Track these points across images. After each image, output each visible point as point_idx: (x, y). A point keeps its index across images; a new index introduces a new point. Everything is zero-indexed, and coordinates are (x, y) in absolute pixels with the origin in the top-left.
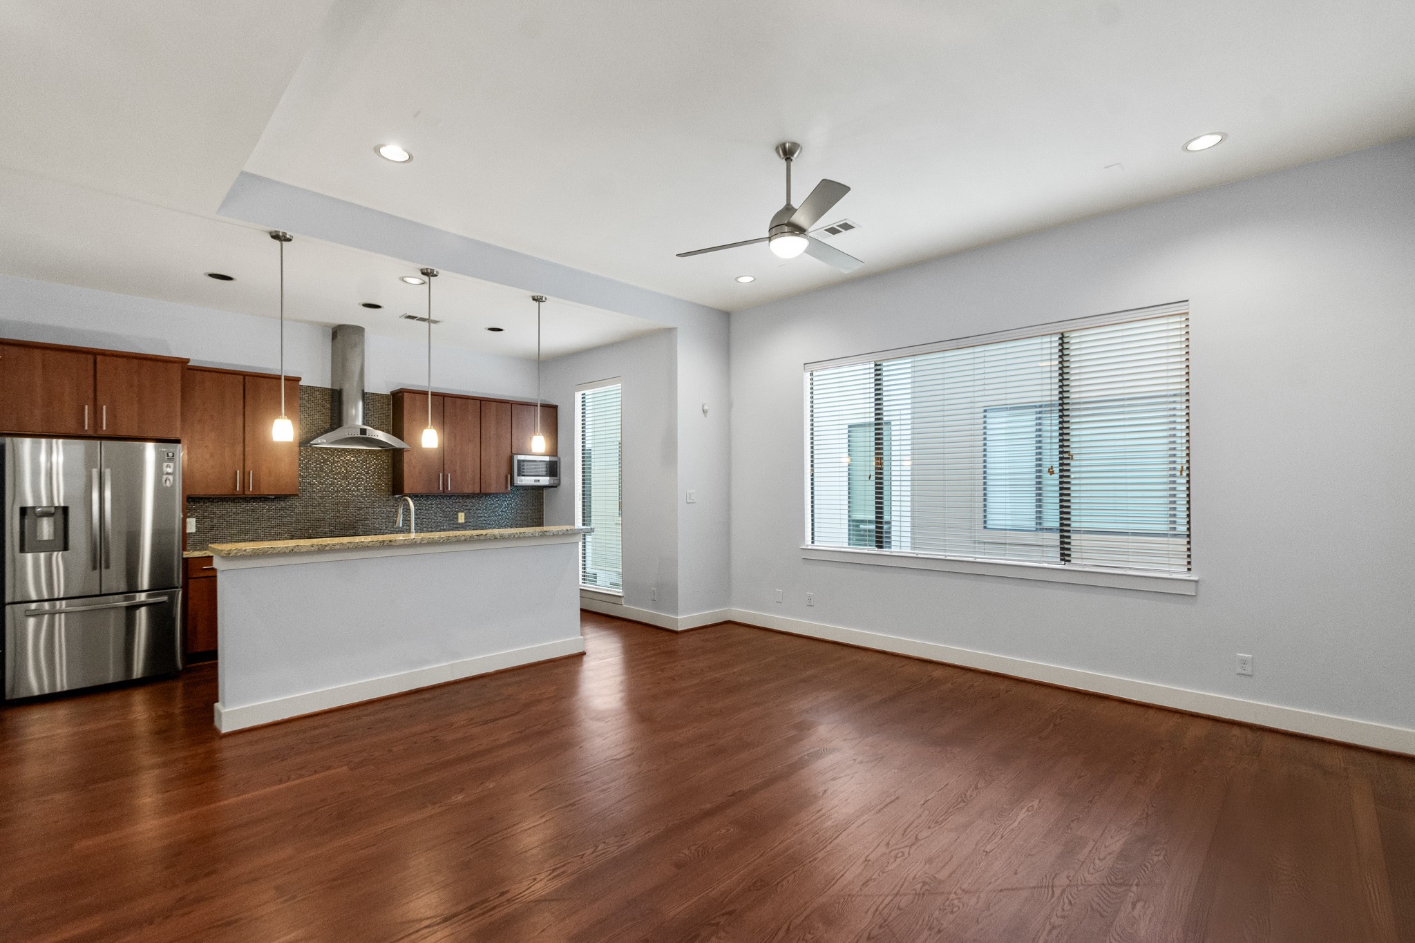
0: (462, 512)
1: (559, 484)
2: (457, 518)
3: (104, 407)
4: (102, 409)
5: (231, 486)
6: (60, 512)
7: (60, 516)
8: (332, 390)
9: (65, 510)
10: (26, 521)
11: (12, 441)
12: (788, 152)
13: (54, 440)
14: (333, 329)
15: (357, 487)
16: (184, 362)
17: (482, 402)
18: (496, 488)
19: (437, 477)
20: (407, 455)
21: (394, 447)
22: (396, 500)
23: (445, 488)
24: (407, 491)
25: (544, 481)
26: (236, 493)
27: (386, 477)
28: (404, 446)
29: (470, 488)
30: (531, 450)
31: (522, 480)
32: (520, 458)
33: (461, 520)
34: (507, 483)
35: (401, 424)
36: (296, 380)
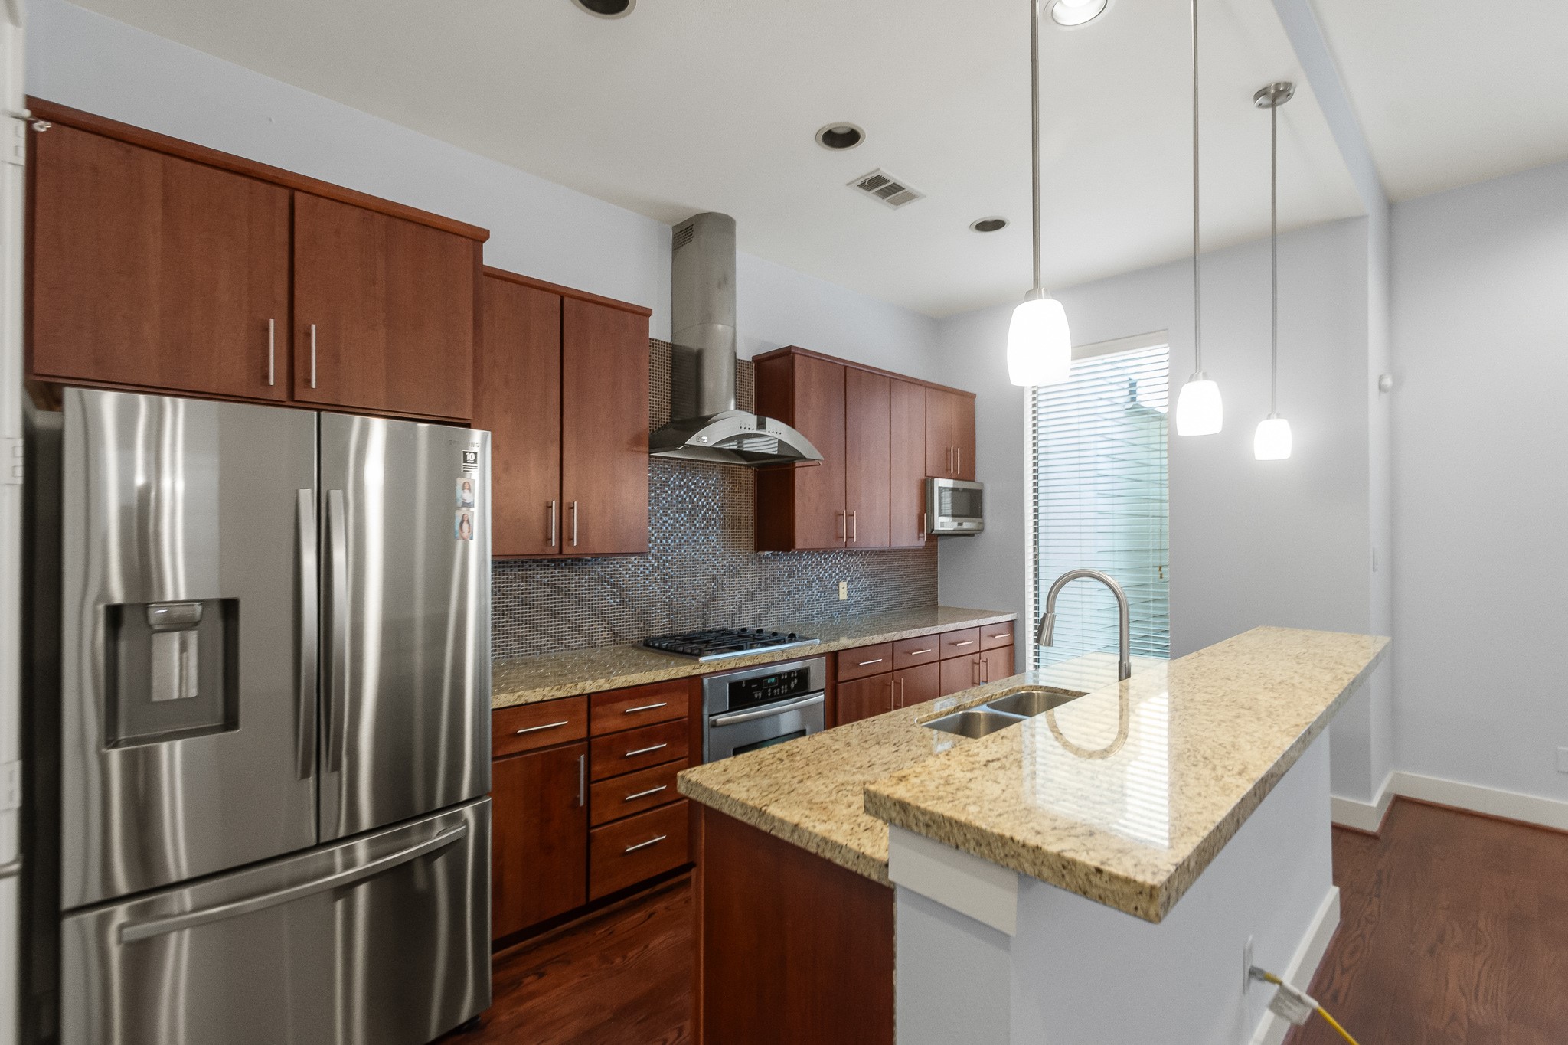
0: (845, 580)
1: (981, 530)
2: (837, 591)
3: (314, 327)
4: (309, 335)
5: (540, 536)
6: (215, 612)
7: (215, 626)
8: (673, 347)
9: (229, 609)
10: (123, 646)
11: (81, 395)
13: (167, 400)
14: (674, 228)
15: (707, 536)
16: (479, 237)
17: (892, 381)
18: (908, 537)
19: (839, 518)
20: (800, 475)
21: (802, 458)
22: (760, 561)
23: (850, 537)
24: (799, 544)
25: (968, 525)
26: (549, 551)
27: (747, 518)
28: (816, 455)
29: (877, 539)
30: (948, 470)
31: (943, 523)
32: (941, 483)
33: (843, 595)
34: (921, 529)
35: (787, 417)
36: (646, 313)
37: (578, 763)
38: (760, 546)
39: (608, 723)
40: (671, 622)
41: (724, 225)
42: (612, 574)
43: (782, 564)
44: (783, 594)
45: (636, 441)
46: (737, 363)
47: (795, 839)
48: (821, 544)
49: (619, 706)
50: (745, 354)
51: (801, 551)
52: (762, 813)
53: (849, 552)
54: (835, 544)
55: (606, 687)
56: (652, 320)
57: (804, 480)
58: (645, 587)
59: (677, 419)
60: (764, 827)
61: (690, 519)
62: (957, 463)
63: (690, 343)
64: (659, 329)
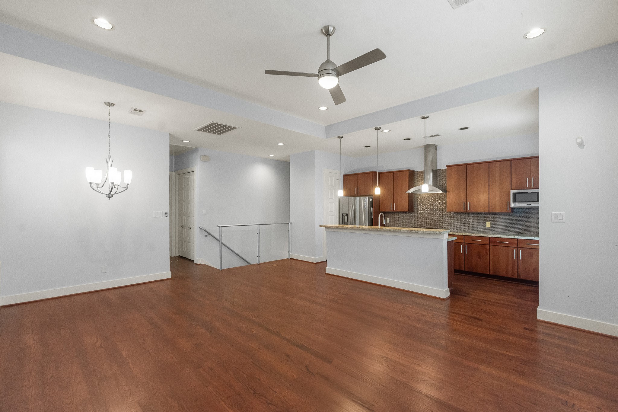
0: (489, 222)
2: (486, 225)
12: (327, 33)
17: (490, 163)
18: (499, 209)
23: (467, 209)
31: (516, 204)
32: (514, 191)
36: (407, 170)
44: (461, 223)
48: (455, 211)
57: (450, 196)
62: (531, 183)
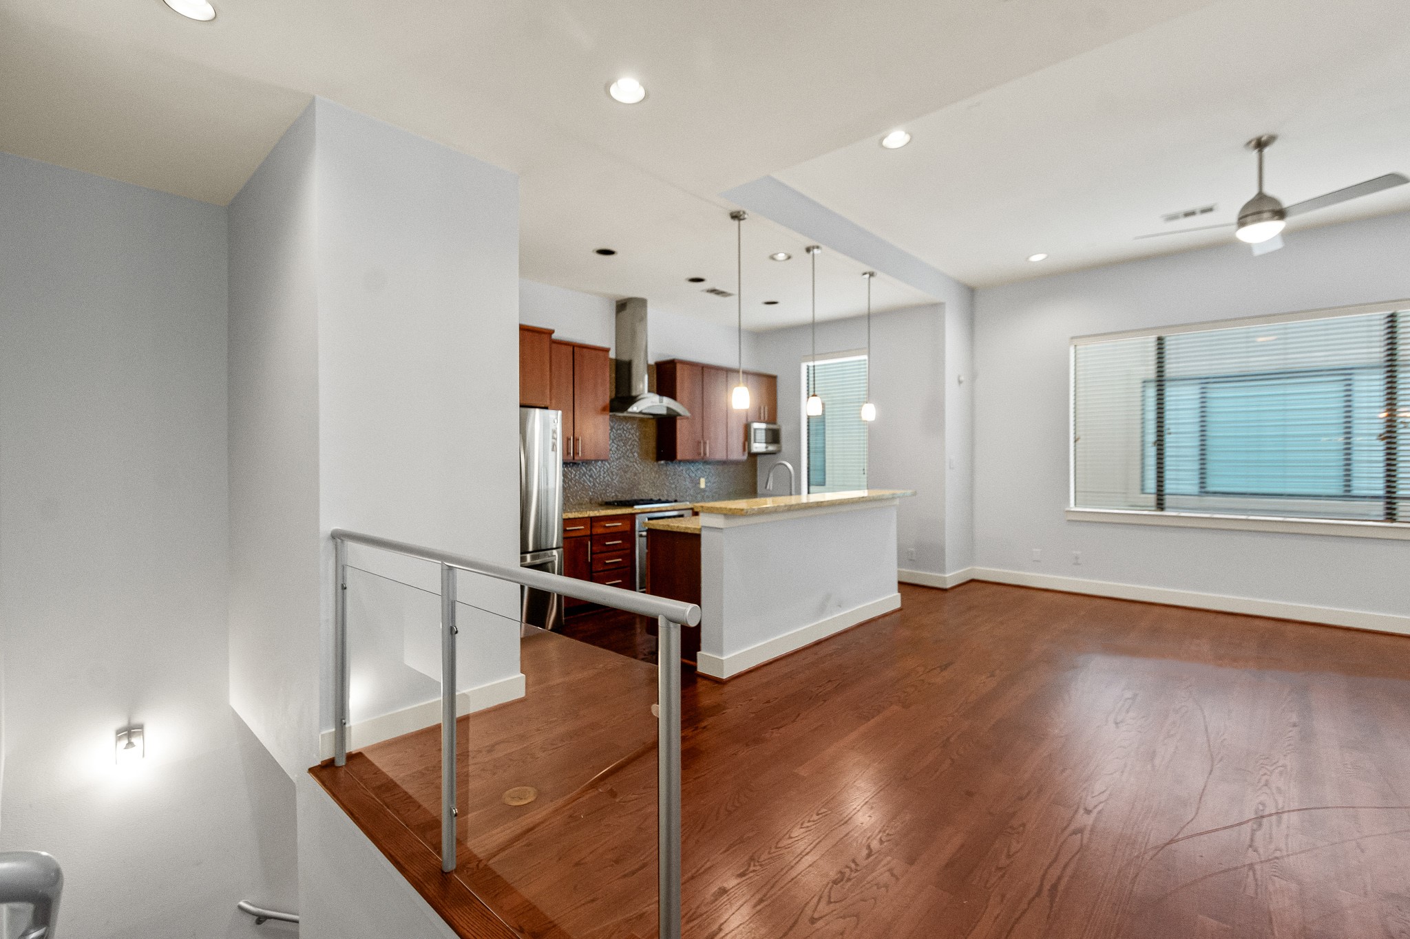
0: (703, 477)
1: (779, 451)
2: (699, 483)
5: (566, 452)
8: (618, 361)
14: (617, 302)
15: (633, 453)
16: (552, 332)
17: (728, 372)
18: (737, 454)
19: (699, 444)
20: (679, 423)
21: (679, 415)
22: (659, 465)
23: (705, 454)
24: (679, 457)
25: (771, 448)
26: (569, 458)
27: (652, 444)
28: (687, 414)
29: (720, 455)
30: (760, 418)
31: (759, 446)
32: (756, 425)
33: (703, 485)
34: (744, 450)
35: (672, 395)
36: (607, 350)
37: (588, 545)
38: (658, 458)
39: (598, 530)
40: (616, 495)
41: (642, 303)
42: (590, 471)
43: (671, 468)
44: (670, 483)
45: (604, 409)
46: (649, 366)
47: (678, 530)
48: (688, 457)
49: (602, 523)
50: (652, 361)
51: (680, 461)
52: (668, 526)
53: (706, 462)
54: (697, 458)
55: (598, 515)
56: (610, 352)
57: (681, 426)
58: (604, 478)
59: (619, 395)
60: (669, 529)
61: (625, 445)
62: (765, 413)
63: (625, 358)
64: (612, 355)
